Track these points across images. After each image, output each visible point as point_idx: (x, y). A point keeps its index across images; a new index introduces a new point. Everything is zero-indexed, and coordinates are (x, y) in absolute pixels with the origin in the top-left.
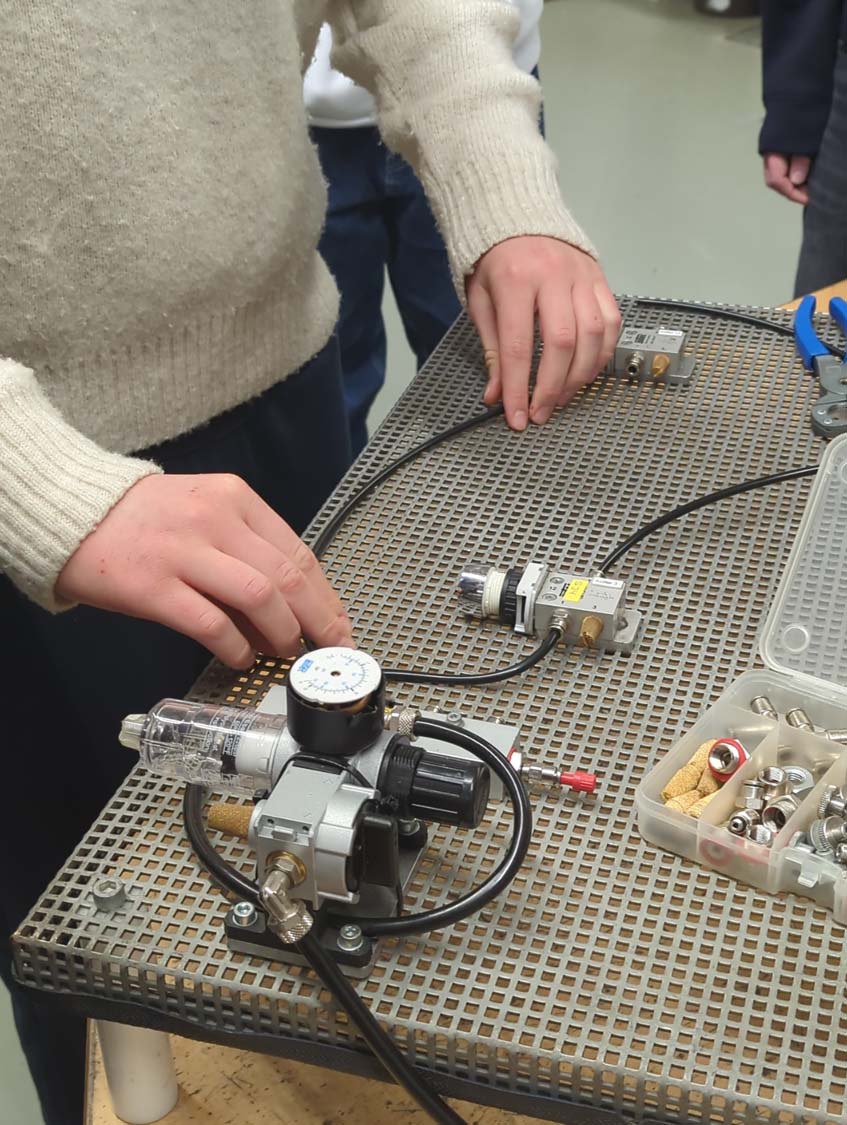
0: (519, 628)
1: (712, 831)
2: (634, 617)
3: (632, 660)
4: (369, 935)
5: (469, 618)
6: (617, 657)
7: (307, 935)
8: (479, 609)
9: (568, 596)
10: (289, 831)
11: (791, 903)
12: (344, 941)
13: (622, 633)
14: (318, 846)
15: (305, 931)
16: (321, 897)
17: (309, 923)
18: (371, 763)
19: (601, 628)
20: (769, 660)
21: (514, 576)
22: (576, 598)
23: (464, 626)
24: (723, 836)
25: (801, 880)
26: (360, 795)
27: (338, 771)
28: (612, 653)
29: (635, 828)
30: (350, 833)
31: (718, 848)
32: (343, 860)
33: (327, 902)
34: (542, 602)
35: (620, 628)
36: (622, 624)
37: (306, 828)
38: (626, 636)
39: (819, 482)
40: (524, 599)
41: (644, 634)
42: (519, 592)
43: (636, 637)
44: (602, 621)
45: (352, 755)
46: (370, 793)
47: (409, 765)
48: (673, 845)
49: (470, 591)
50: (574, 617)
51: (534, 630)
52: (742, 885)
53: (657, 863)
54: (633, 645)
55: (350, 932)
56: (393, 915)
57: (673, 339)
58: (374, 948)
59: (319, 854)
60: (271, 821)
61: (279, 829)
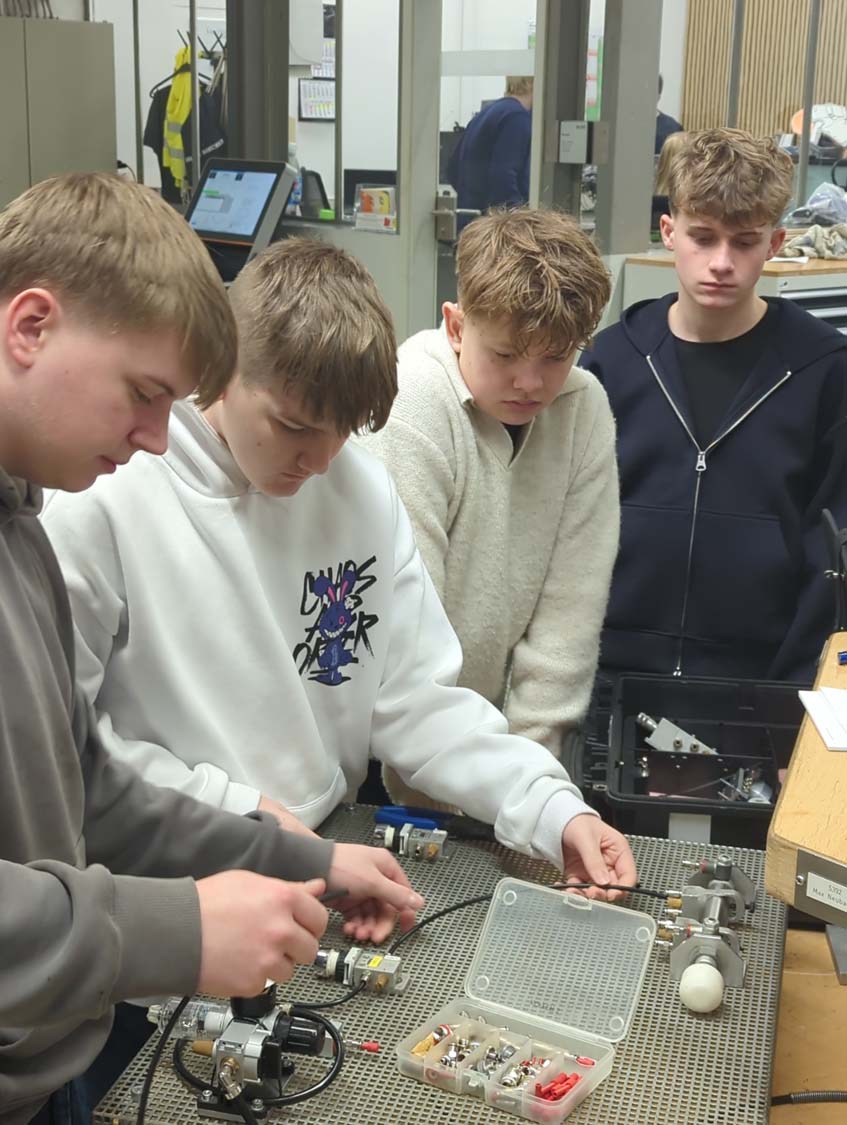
0: (345, 982)
1: (432, 1064)
2: (406, 977)
3: (403, 999)
4: (267, 1105)
5: (320, 978)
6: (396, 997)
7: (238, 1096)
8: (325, 973)
9: (370, 965)
10: (233, 1046)
11: (467, 1098)
12: (255, 1106)
13: (399, 985)
14: (246, 1054)
15: (237, 1094)
16: (245, 1082)
17: (240, 1091)
18: (270, 1022)
19: (387, 982)
20: (468, 992)
21: (343, 954)
22: (375, 965)
23: (316, 982)
24: (437, 1067)
25: (470, 1084)
26: (263, 1034)
27: (255, 1024)
28: (393, 995)
29: (396, 1070)
30: (260, 1048)
31: (434, 1073)
32: (256, 1061)
33: (249, 1084)
34: (358, 967)
35: (398, 982)
36: (399, 981)
37: (240, 1046)
38: (400, 987)
39: (494, 903)
40: (348, 965)
41: (411, 986)
42: (346, 961)
43: (406, 988)
44: (388, 977)
45: (261, 1017)
46: (270, 1033)
47: (288, 1024)
48: (414, 1075)
49: (320, 963)
50: (374, 974)
51: (353, 983)
52: (444, 1091)
53: (406, 1083)
54: (404, 991)
55: (258, 1102)
56: (278, 1095)
57: (440, 835)
58: (269, 1112)
59: (246, 1058)
60: (224, 1043)
61: (227, 1046)
